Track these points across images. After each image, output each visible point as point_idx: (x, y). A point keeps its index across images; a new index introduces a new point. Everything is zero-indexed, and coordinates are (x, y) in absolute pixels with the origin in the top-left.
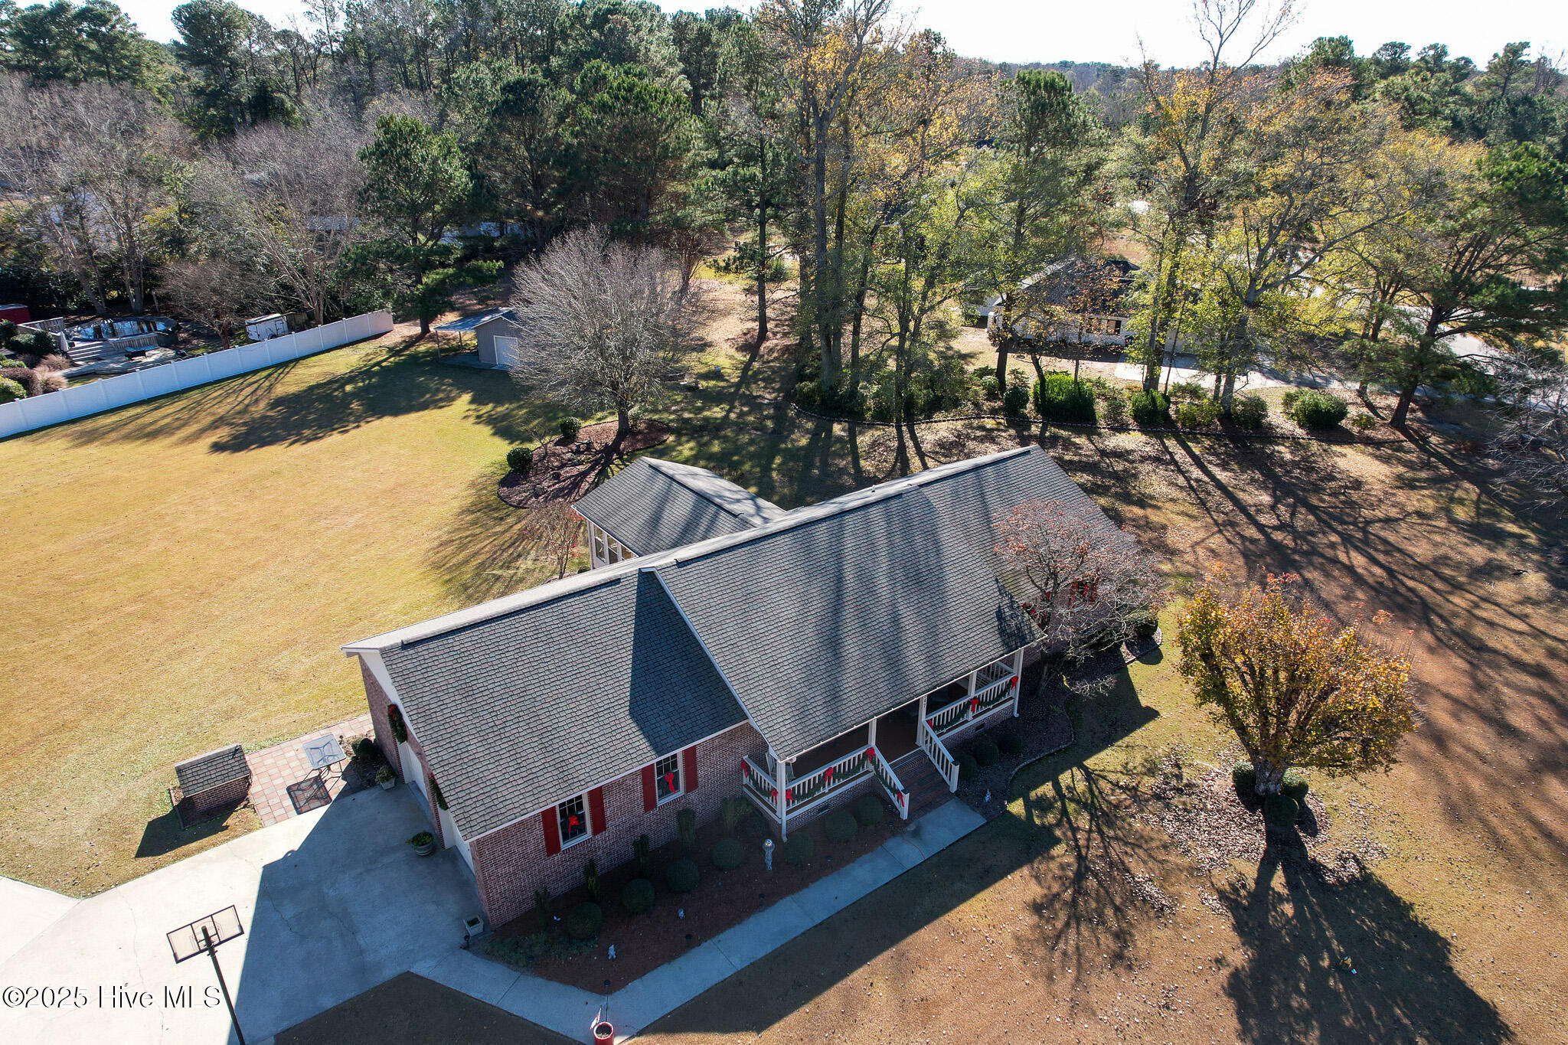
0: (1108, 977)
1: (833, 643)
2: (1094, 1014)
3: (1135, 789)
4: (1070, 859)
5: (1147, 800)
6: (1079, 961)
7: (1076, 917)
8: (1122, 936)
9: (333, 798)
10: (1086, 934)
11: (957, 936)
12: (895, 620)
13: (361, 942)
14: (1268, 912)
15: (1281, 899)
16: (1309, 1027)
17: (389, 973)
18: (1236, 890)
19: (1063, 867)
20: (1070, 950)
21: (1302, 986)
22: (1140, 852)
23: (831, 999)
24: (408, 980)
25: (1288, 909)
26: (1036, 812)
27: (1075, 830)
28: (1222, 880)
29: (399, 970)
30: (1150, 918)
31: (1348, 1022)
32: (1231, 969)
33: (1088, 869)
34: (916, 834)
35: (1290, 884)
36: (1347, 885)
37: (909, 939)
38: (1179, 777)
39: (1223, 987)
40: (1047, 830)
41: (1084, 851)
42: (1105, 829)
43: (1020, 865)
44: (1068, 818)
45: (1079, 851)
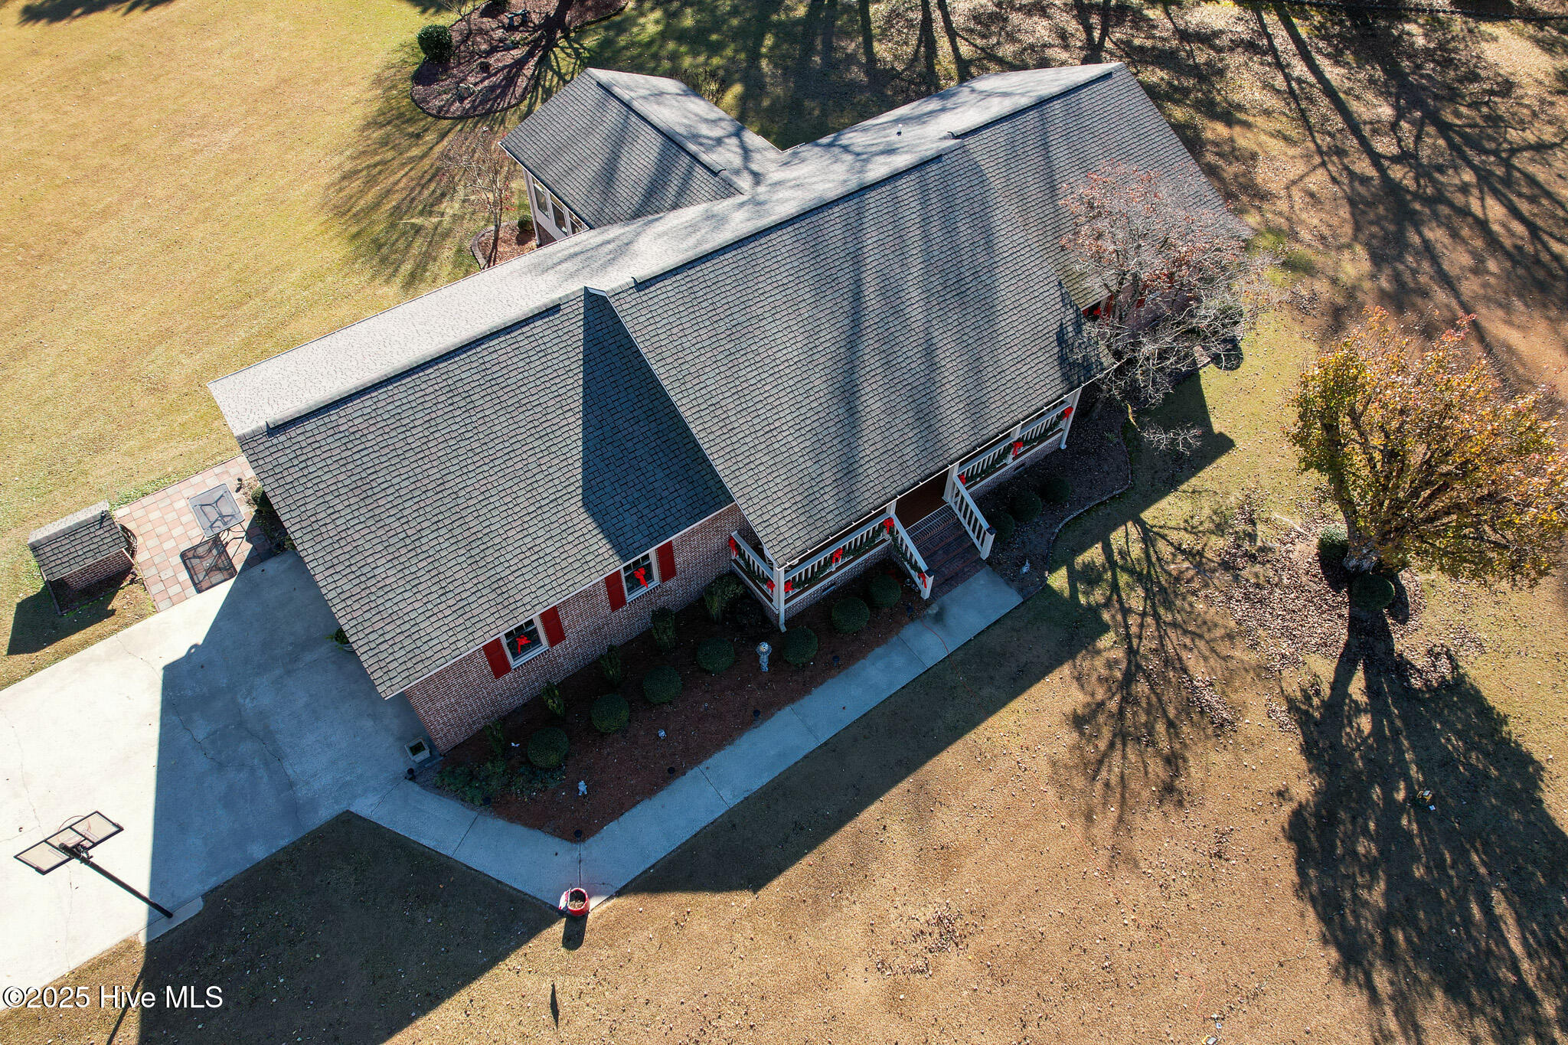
0: (1155, 816)
1: (848, 394)
2: (1136, 866)
3: (1201, 553)
4: (1119, 653)
5: (1214, 571)
6: (1123, 796)
7: (1122, 736)
8: (1173, 761)
9: (238, 568)
10: (1132, 757)
11: (983, 760)
12: (929, 351)
13: (290, 772)
14: (1343, 727)
15: (1358, 710)
16: (1374, 878)
17: (326, 813)
18: (1308, 698)
19: (1111, 664)
20: (1114, 780)
21: (1372, 826)
22: (1201, 644)
23: (838, 846)
24: (348, 820)
25: (1365, 723)
26: (1081, 587)
27: (1126, 612)
28: (1293, 682)
29: (338, 809)
30: (1207, 737)
31: (1418, 872)
32: (1295, 805)
33: (1139, 667)
34: (939, 618)
35: (1371, 690)
36: (1436, 690)
37: (928, 766)
38: (1252, 537)
39: (1283, 828)
40: (1094, 611)
41: (1135, 642)
42: (1161, 611)
43: (1060, 663)
44: (1119, 596)
45: (1130, 642)
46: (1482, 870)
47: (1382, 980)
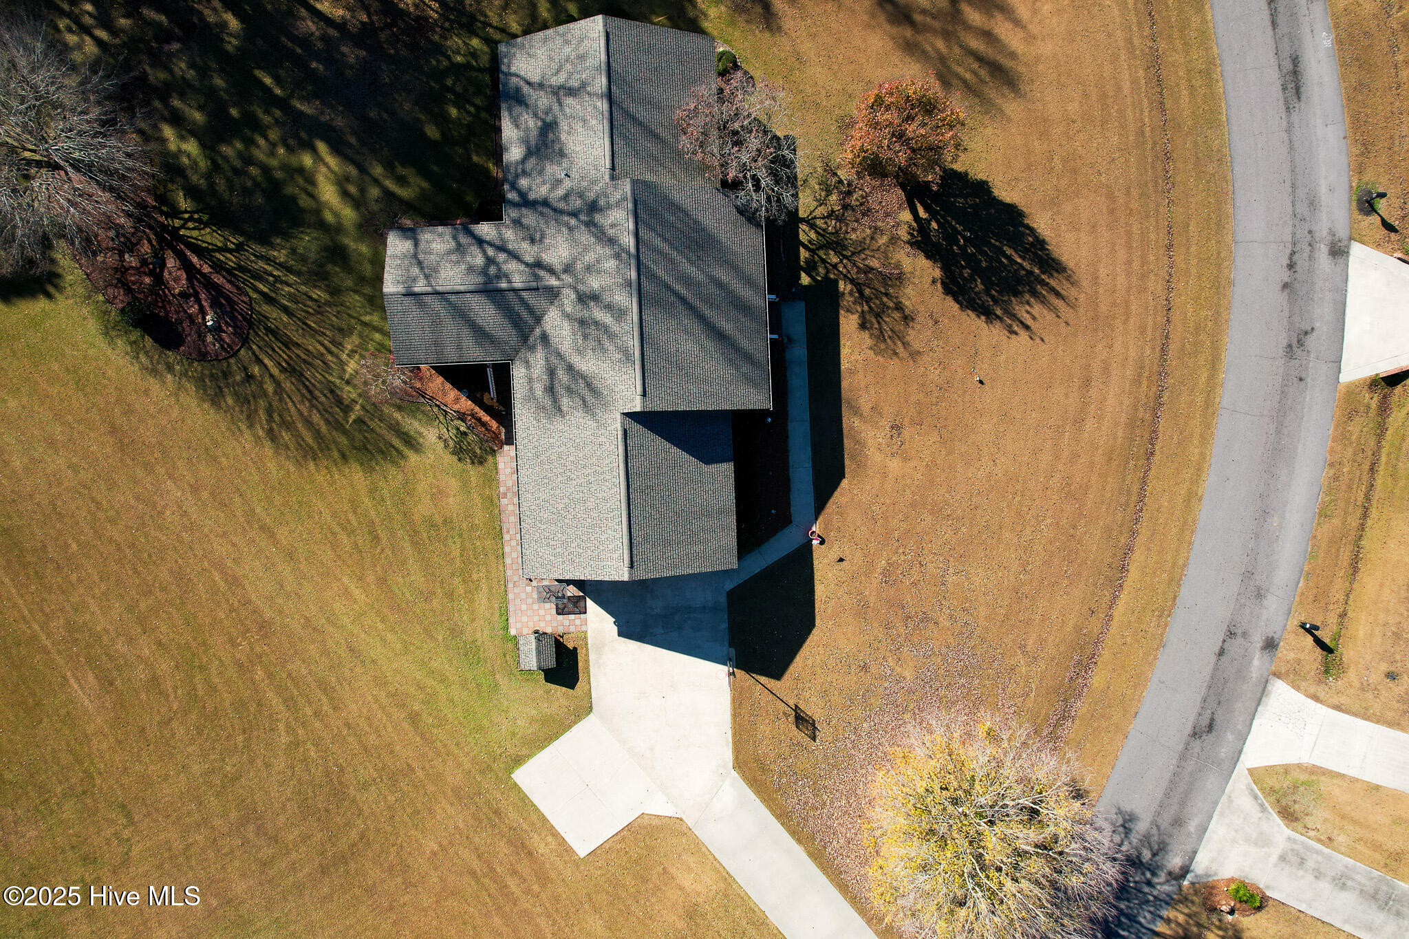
0: (911, 332)
2: (919, 352)
3: (833, 211)
4: (849, 287)
5: (843, 215)
6: (897, 336)
7: (878, 316)
8: (899, 307)
10: (887, 319)
11: (851, 372)
13: (698, 605)
14: (929, 234)
15: (928, 221)
16: (976, 281)
17: (723, 600)
18: (912, 235)
19: (851, 293)
20: (890, 333)
21: (963, 263)
22: (867, 252)
23: (849, 441)
24: (730, 594)
25: (935, 225)
26: (814, 274)
27: (835, 266)
28: (903, 233)
29: (725, 594)
30: (899, 286)
31: (984, 264)
32: (940, 281)
33: (859, 284)
34: (790, 340)
35: (926, 209)
36: (943, 184)
37: (843, 392)
38: (841, 182)
39: (943, 293)
40: (826, 278)
41: (849, 275)
42: (845, 253)
43: (838, 312)
44: (828, 263)
45: (848, 278)
46: (997, 244)
47: (999, 312)
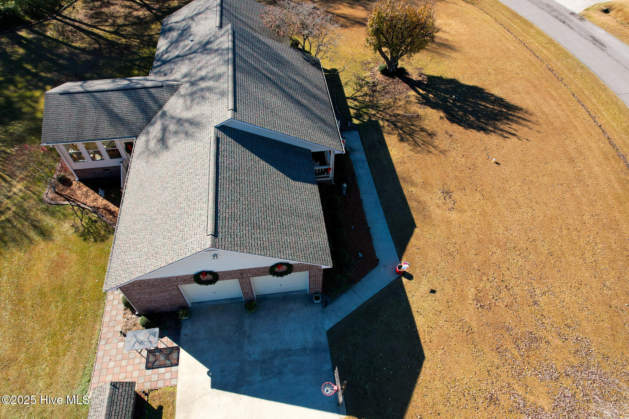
0: (436, 141)
1: (298, 103)
2: (447, 150)
3: (366, 93)
4: (387, 123)
5: (373, 94)
6: (427, 143)
7: (411, 135)
8: (423, 130)
9: (176, 345)
10: (417, 136)
12: (296, 81)
13: (298, 348)
14: (430, 99)
15: (427, 94)
16: (468, 116)
17: (324, 339)
18: (419, 100)
19: (389, 126)
20: (422, 142)
21: (457, 109)
22: (393, 108)
24: (330, 333)
25: (431, 95)
26: (361, 119)
27: (375, 115)
28: (414, 100)
29: (325, 335)
30: (420, 121)
32: (445, 117)
33: (393, 122)
35: (423, 90)
36: (429, 80)
37: (398, 174)
38: (368, 82)
39: (450, 122)
40: (370, 120)
42: (379, 109)
43: (382, 135)
44: (369, 114)
45: (384, 119)
46: (474, 101)
47: (491, 129)
